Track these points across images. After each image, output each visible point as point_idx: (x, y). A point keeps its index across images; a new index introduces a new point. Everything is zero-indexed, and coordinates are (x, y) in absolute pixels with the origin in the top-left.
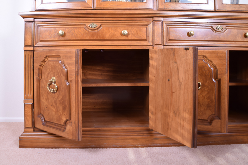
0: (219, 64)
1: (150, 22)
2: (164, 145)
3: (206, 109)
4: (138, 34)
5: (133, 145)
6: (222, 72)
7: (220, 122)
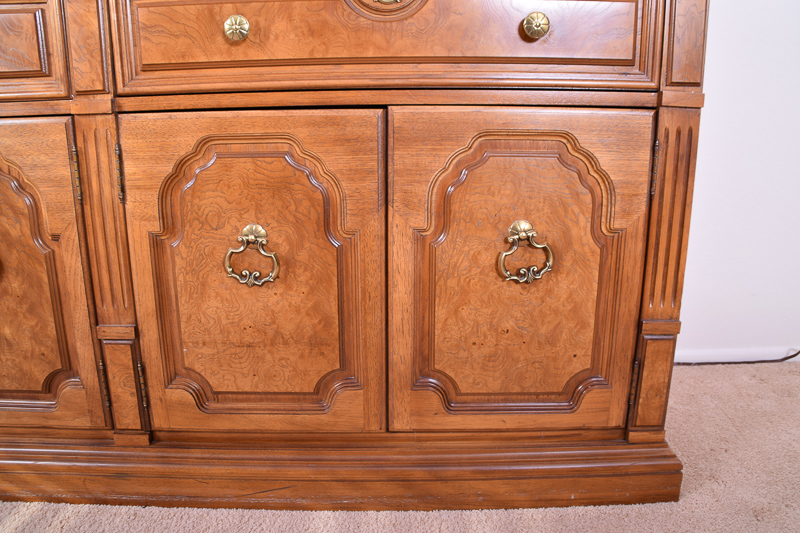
0: (350, 170)
2: (154, 499)
3: (307, 352)
5: (41, 495)
6: (364, 204)
7: (362, 398)
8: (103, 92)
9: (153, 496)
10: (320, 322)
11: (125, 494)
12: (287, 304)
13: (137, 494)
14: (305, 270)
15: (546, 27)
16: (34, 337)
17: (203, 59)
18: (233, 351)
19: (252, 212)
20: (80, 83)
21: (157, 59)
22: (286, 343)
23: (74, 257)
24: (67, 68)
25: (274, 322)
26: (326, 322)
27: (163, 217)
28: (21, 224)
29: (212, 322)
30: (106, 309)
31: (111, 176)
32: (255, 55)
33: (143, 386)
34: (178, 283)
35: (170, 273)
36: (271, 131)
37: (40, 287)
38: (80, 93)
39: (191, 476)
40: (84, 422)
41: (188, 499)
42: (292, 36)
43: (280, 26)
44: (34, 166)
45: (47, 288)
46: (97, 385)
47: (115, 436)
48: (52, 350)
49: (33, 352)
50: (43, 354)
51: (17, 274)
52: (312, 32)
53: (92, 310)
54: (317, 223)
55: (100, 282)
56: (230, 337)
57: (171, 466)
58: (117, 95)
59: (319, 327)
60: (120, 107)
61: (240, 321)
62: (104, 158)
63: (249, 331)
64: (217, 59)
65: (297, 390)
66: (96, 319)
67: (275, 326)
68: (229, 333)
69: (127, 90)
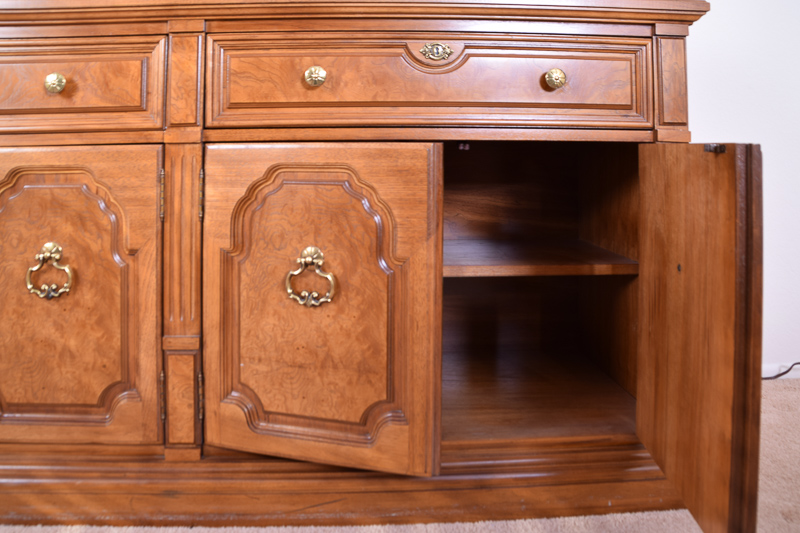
0: (401, 199)
1: (156, 39)
2: (202, 518)
3: (355, 378)
4: (111, 87)
5: (83, 517)
6: (414, 232)
7: (407, 434)
8: (194, 125)
9: (200, 515)
10: (369, 348)
11: (172, 514)
12: (338, 327)
13: (185, 513)
14: (357, 294)
15: (563, 80)
16: (99, 349)
17: (283, 100)
18: (286, 370)
19: (312, 236)
20: (176, 116)
21: (244, 99)
22: (335, 367)
23: (150, 270)
24: (165, 104)
25: (325, 345)
26: (375, 349)
27: (234, 235)
28: (102, 240)
29: (269, 339)
30: (173, 320)
31: (192, 196)
32: (327, 98)
33: (201, 397)
34: (242, 298)
35: (236, 288)
36: (332, 161)
37: (112, 298)
38: (173, 126)
39: (241, 492)
40: (136, 437)
41: (236, 518)
42: (359, 84)
43: (348, 75)
44: (124, 188)
45: (118, 300)
46: (155, 396)
47: (167, 451)
48: (114, 362)
49: (95, 363)
50: (104, 366)
51: (92, 287)
52: (376, 81)
53: (160, 321)
54: (370, 248)
55: (170, 294)
56: (284, 356)
57: (222, 481)
58: (205, 128)
59: (368, 354)
60: (206, 137)
61: (295, 340)
62: (188, 181)
63: (302, 351)
64: (295, 100)
65: (343, 418)
66: (163, 329)
67: (326, 349)
68: (283, 351)
69: (216, 124)
